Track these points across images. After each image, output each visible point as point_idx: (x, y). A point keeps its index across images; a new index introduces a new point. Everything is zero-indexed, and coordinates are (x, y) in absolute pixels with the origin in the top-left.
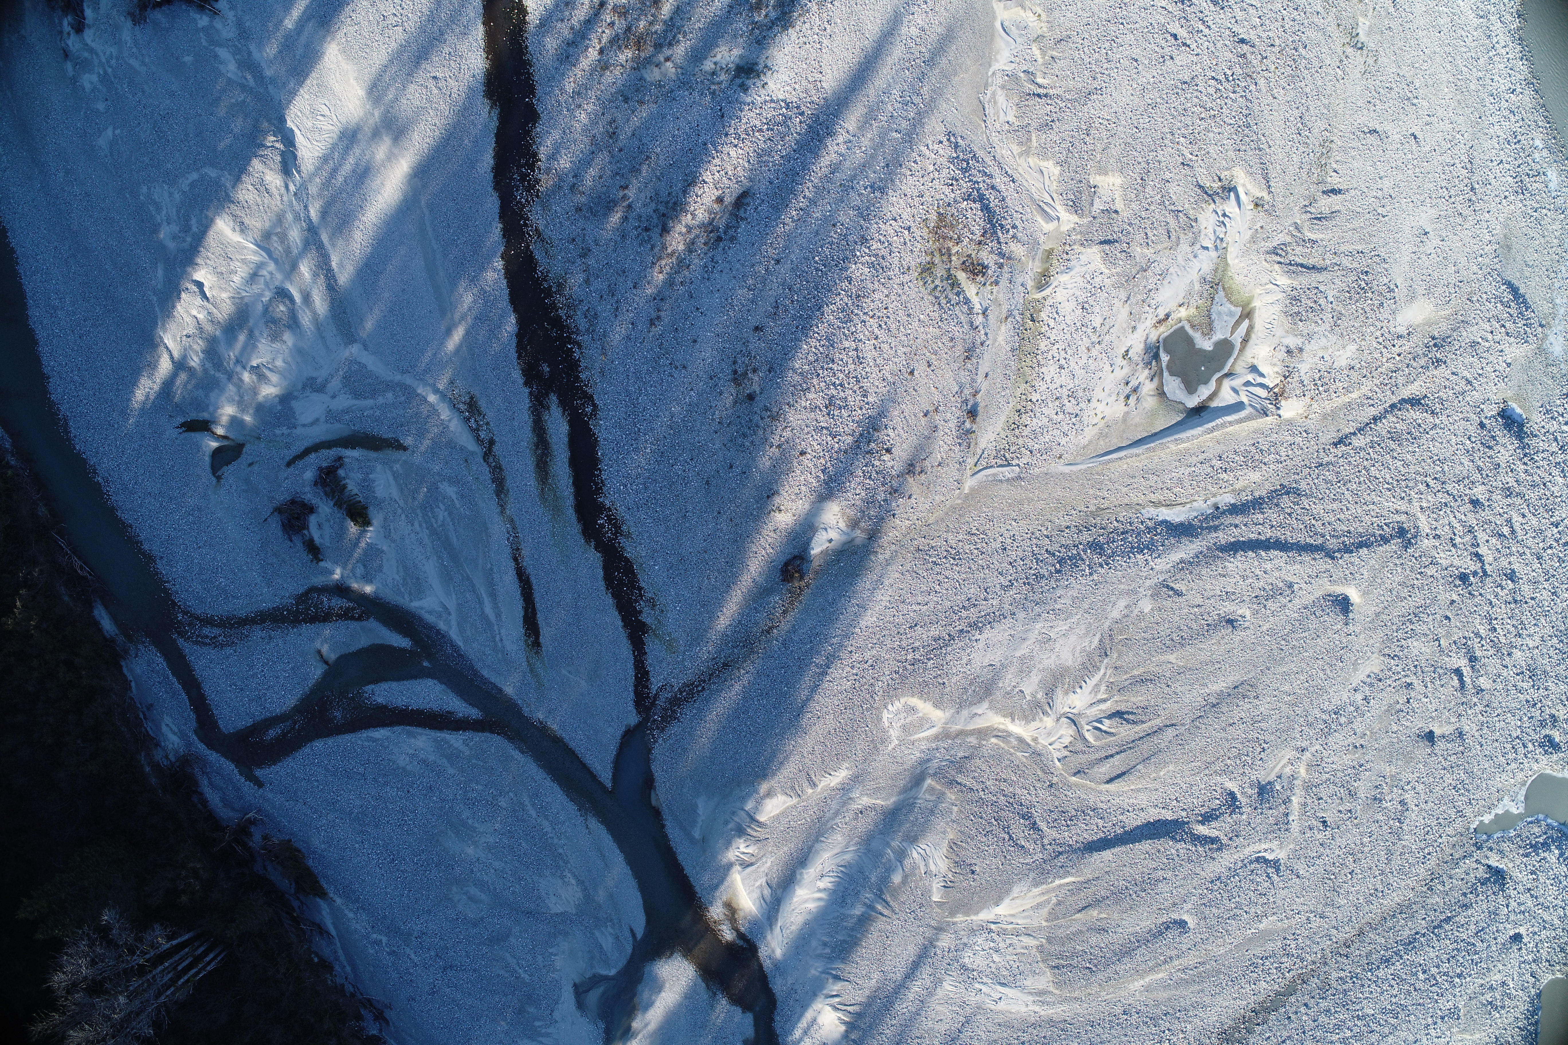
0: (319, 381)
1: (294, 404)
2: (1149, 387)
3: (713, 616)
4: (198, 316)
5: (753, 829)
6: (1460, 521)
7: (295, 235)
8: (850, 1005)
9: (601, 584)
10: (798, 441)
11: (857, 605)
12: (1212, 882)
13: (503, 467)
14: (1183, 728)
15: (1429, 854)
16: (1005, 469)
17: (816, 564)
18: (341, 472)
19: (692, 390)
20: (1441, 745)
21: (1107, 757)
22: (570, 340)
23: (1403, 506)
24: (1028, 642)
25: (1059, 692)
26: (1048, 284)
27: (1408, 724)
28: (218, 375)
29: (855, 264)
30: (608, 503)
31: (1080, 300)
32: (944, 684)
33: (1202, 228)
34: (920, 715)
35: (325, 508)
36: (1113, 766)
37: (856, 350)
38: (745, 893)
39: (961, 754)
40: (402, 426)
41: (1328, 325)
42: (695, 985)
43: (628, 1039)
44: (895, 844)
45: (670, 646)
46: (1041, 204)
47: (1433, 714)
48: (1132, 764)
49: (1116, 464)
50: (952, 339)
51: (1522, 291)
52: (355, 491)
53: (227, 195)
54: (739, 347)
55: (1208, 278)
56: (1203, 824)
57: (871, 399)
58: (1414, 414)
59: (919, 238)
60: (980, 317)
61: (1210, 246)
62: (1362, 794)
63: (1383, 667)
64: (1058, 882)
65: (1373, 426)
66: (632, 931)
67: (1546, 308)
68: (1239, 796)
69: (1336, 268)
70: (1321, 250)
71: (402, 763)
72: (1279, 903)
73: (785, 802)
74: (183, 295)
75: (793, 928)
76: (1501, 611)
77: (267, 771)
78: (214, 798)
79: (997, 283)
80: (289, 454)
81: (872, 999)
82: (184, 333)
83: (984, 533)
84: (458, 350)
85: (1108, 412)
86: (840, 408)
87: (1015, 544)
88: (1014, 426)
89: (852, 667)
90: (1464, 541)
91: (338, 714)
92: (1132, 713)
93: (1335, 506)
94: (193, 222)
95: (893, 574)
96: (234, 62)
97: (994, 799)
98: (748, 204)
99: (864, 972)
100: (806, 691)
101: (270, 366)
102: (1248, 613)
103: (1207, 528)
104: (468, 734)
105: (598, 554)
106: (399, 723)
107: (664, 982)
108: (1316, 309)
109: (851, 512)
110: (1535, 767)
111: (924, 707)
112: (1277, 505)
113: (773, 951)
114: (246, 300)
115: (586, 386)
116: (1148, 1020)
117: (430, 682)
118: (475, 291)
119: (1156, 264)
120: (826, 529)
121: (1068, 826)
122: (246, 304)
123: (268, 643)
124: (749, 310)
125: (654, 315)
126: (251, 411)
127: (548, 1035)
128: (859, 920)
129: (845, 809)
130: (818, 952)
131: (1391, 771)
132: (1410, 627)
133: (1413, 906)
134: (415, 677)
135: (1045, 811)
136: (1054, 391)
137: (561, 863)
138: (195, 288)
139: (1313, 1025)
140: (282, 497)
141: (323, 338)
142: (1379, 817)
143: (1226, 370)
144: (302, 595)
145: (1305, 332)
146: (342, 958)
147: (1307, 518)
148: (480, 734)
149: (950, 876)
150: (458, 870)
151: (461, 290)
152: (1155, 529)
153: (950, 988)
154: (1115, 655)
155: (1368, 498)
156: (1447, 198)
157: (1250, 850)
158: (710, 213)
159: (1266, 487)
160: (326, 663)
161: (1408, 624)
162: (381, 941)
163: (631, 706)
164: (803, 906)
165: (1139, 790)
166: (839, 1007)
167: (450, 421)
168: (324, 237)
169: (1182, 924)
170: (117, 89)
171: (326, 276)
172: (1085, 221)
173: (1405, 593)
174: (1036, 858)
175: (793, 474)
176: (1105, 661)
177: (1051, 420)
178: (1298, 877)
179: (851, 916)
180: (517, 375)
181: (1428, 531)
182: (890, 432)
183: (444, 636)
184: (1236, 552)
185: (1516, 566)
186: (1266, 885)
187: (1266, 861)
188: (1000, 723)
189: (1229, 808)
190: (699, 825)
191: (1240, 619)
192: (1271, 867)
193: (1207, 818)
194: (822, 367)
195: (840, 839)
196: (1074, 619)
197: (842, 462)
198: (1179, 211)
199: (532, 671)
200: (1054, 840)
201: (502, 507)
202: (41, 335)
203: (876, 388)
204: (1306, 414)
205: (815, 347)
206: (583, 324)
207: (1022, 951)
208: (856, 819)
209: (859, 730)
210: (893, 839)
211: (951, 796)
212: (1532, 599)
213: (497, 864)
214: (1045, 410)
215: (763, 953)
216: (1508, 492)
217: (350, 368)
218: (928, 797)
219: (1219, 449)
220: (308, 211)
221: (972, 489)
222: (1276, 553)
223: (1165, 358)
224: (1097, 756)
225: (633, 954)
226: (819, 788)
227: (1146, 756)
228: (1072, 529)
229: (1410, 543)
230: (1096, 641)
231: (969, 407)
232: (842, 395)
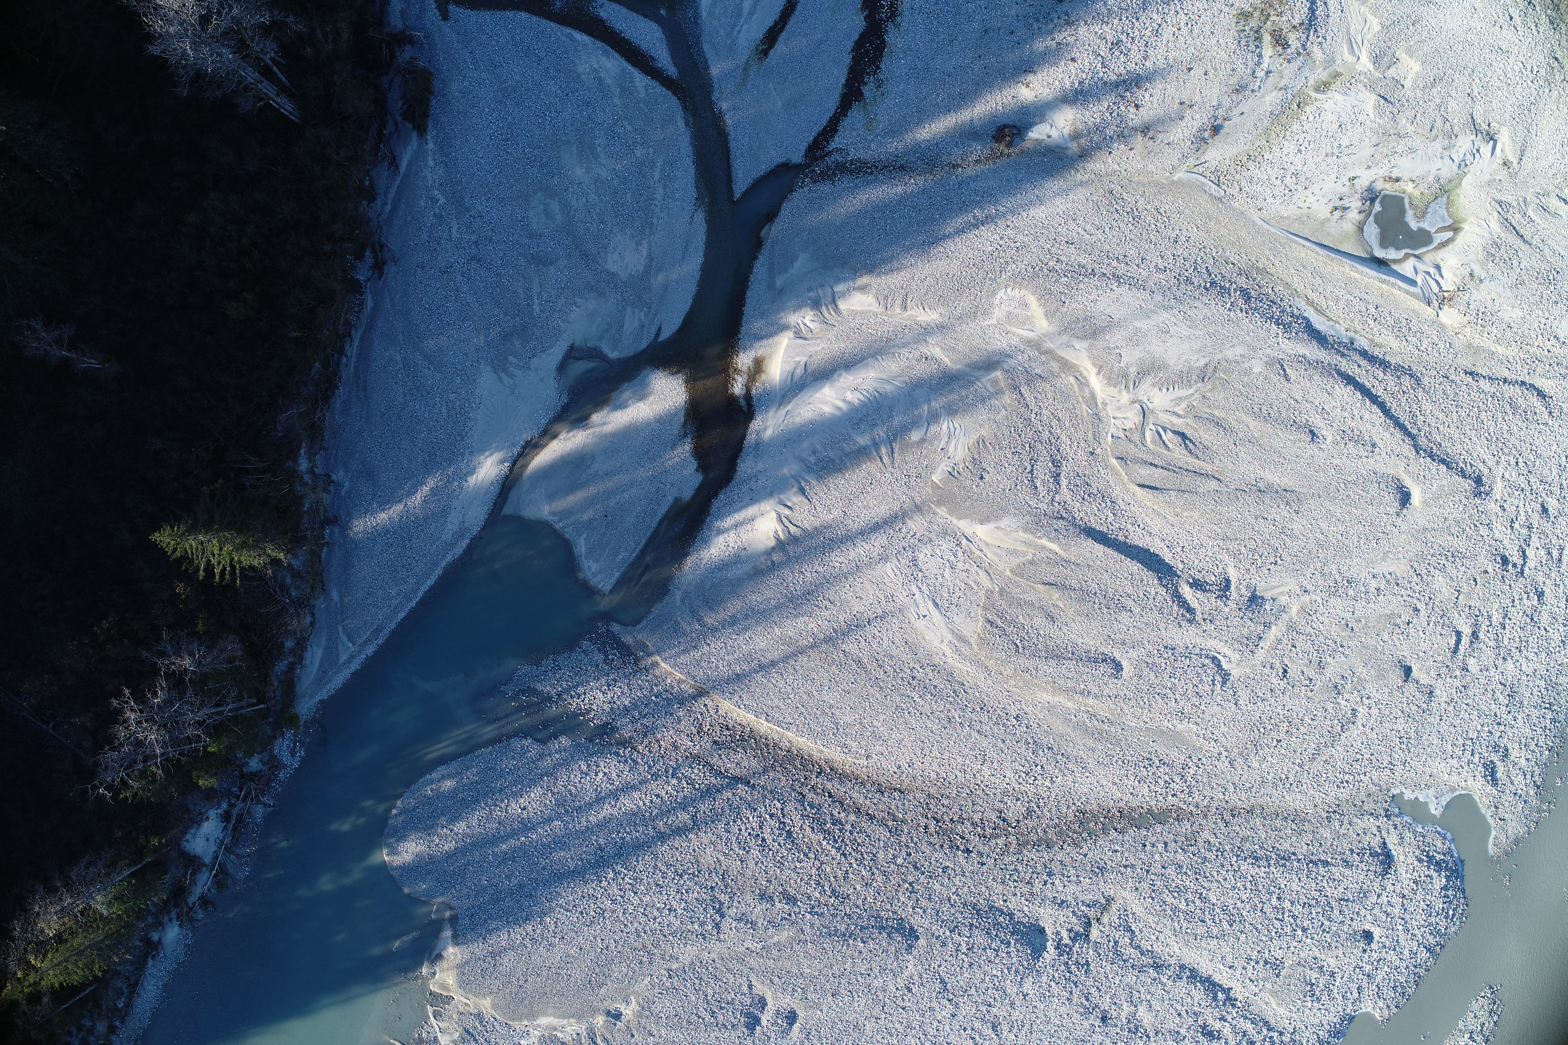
2: (1354, 216)
3: (920, 123)
5: (828, 309)
6: (1526, 513)
8: (795, 525)
9: (850, 45)
10: (1075, 50)
11: (1037, 196)
12: (1166, 647)
14: (1226, 489)
15: (1347, 782)
16: (1214, 185)
17: (1026, 145)
20: (1411, 687)
21: (1151, 464)
23: (1490, 461)
24: (1150, 322)
25: (1148, 381)
26: (1324, 92)
27: (1397, 643)
31: (1341, 119)
32: (1064, 302)
33: (1458, 145)
34: (1029, 314)
36: (1151, 476)
37: (1160, 25)
38: (780, 360)
39: (1039, 371)
41: (1510, 281)
42: (676, 415)
43: (578, 428)
44: (935, 404)
45: (870, 123)
46: (1353, 40)
47: (1421, 654)
48: (1168, 486)
49: (1298, 247)
55: (1441, 180)
56: (1191, 587)
57: (1147, 64)
58: (1535, 401)
60: (1263, 73)
61: (1456, 160)
62: (1329, 672)
63: (1405, 576)
64: (1044, 542)
65: (1501, 383)
66: (659, 329)
68: (1232, 588)
69: (1538, 250)
70: (1534, 229)
71: (580, 69)
72: (1207, 716)
73: (870, 305)
75: (798, 420)
76: (1516, 616)
77: (461, 11)
79: (1289, 62)
81: (817, 531)
83: (1168, 218)
85: (1315, 206)
86: (1121, 53)
87: (1186, 244)
88: (1239, 163)
89: (1001, 238)
90: (1522, 531)
91: (558, 3)
92: (1194, 443)
93: (1441, 416)
95: (1080, 194)
97: (1040, 429)
99: (828, 502)
100: (953, 230)
102: (1330, 439)
103: (1336, 349)
104: (654, 83)
106: (603, 40)
107: (650, 394)
108: (1508, 263)
109: (1080, 127)
110: (1470, 781)
111: (1036, 310)
112: (1399, 378)
113: (765, 429)
116: (1031, 741)
117: (655, 26)
119: (1411, 139)
120: (1052, 125)
121: (1083, 499)
127: (511, 376)
128: (859, 451)
129: (915, 346)
130: (804, 455)
131: (1361, 673)
132: (1444, 562)
133: (1306, 824)
134: (645, 16)
135: (1074, 471)
136: (1284, 163)
137: (647, 231)
139: (1159, 870)
142: (1329, 706)
143: (1417, 252)
145: (1491, 272)
146: (391, 195)
147: (1415, 406)
148: (664, 89)
149: (961, 467)
150: (556, 180)
152: (1298, 318)
153: (890, 572)
154: (1209, 387)
155: (1469, 432)
157: (1214, 645)
159: (1398, 359)
161: (1444, 558)
162: (438, 200)
163: (803, 147)
164: (820, 406)
165: (1159, 514)
166: (785, 520)
169: (1118, 667)
172: (1378, 75)
173: (1455, 530)
174: (1040, 505)
175: (1056, 68)
176: (1199, 385)
177: (1269, 179)
178: (1236, 704)
179: (855, 443)
181: (1499, 498)
182: (1147, 95)
184: (1348, 383)
185: (1547, 591)
186: (1207, 688)
187: (1219, 666)
188: (1086, 369)
189: (1219, 591)
190: (786, 276)
191: (1321, 437)
192: (1220, 675)
193: (1197, 585)
194: (1127, 17)
195: (893, 367)
196: (1197, 333)
197: (1098, 87)
198: (1448, 120)
199: (745, 69)
200: (1065, 503)
203: (1157, 58)
204: (1457, 331)
207: (973, 585)
208: (918, 360)
209: (972, 290)
210: (936, 400)
211: (1008, 398)
212: (1545, 629)
213: (593, 197)
214: (1269, 169)
215: (755, 425)
218: (989, 386)
219: (1380, 301)
221: (1180, 181)
222: (1378, 410)
223: (1377, 207)
224: (1145, 457)
225: (644, 351)
226: (906, 315)
227: (1182, 489)
228: (1236, 268)
229: (1480, 495)
230: (1202, 363)
231: (1216, 124)
232: (1129, 45)
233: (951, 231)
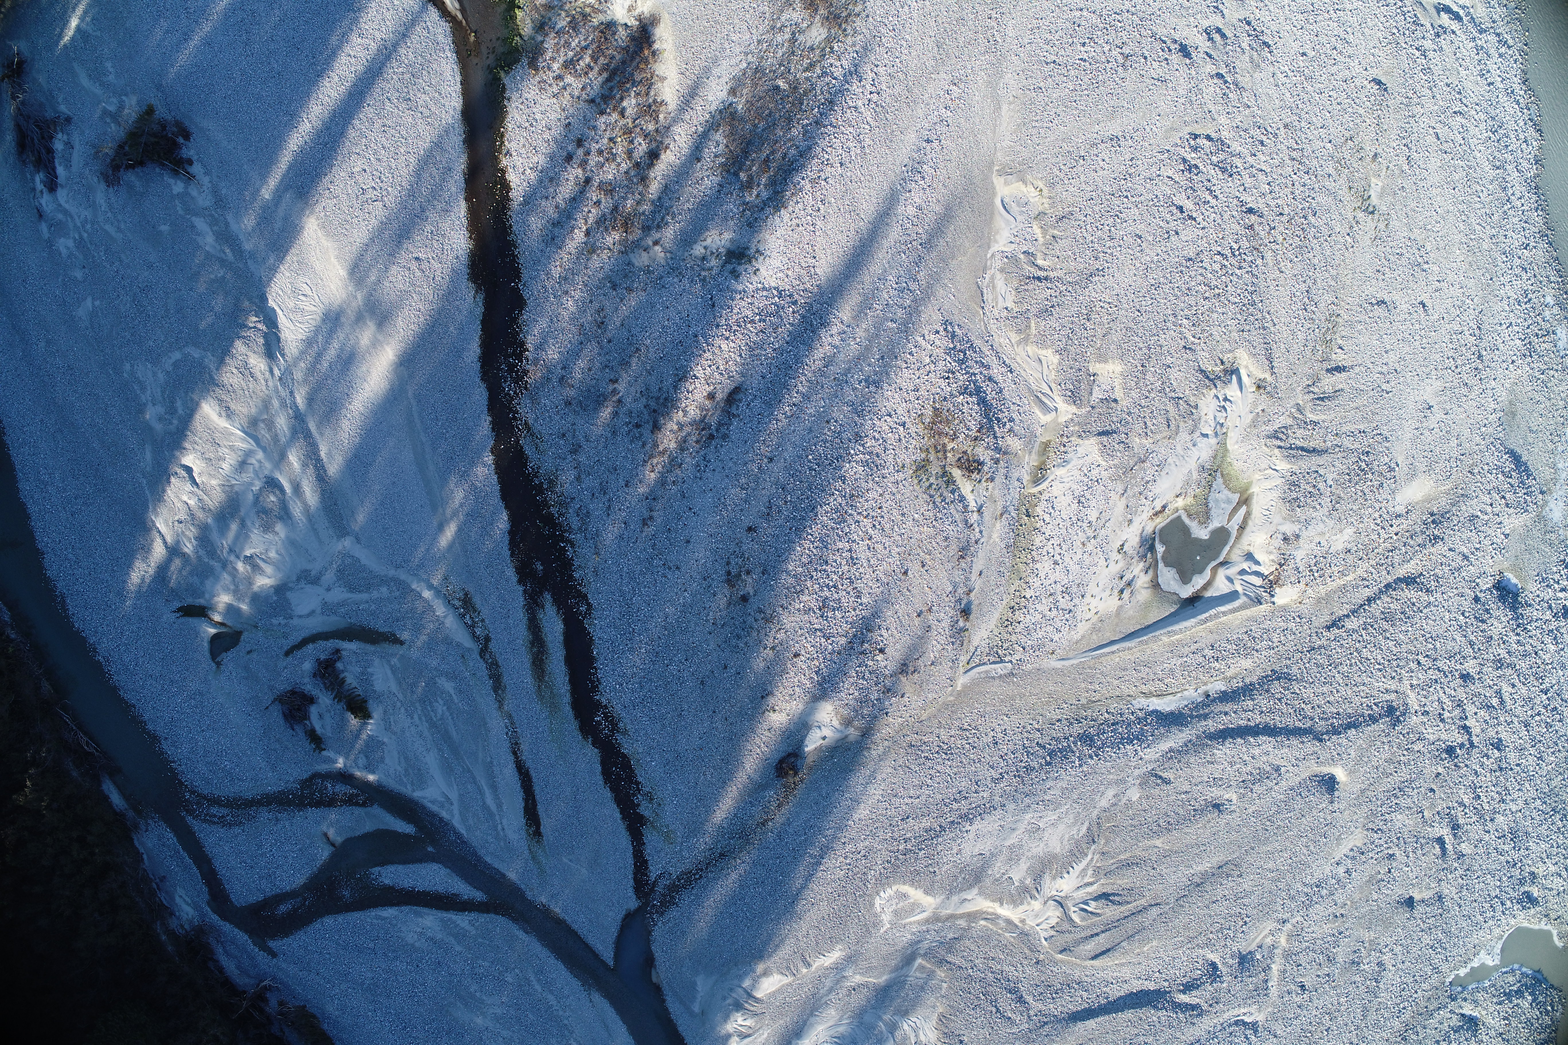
0: (313, 573)
1: (289, 595)
2: (1143, 580)
3: (709, 810)
4: (189, 502)
5: (750, 1004)
6: (1450, 696)
7: (282, 423)
9: (600, 779)
10: (791, 643)
11: (851, 799)
13: (500, 664)
14: (1168, 907)
15: (1404, 1008)
16: (997, 665)
17: (810, 760)
18: (339, 665)
19: (686, 590)
20: (1420, 909)
21: (1092, 936)
22: (562, 538)
23: (1392, 685)
24: (1018, 832)
25: (1047, 877)
26: (1044, 478)
27: (1388, 892)
28: (212, 563)
29: (849, 462)
30: (604, 701)
31: (1077, 494)
32: (935, 872)
33: (1203, 414)
34: (912, 900)
35: (325, 700)
36: (1098, 944)
37: (850, 551)
39: (951, 935)
40: (398, 620)
41: (1326, 509)
44: (887, 1017)
45: (668, 837)
46: (1039, 395)
47: (1414, 882)
48: (1117, 941)
49: (1108, 658)
50: (946, 539)
51: (1524, 459)
52: (355, 684)
53: (211, 377)
54: (732, 547)
55: (1207, 466)
56: (1185, 993)
57: (864, 600)
58: (1409, 594)
59: (914, 435)
60: (975, 515)
61: (1209, 433)
62: (1340, 959)
63: (1366, 841)
65: (1367, 607)
67: (1548, 473)
68: (1220, 966)
69: (1337, 449)
70: (1322, 431)
71: (410, 941)
73: (780, 981)
74: (173, 480)
76: (1486, 779)
77: (280, 943)
78: (230, 966)
79: (992, 479)
80: (287, 644)
82: (176, 518)
83: (976, 728)
84: (451, 546)
85: (1102, 606)
86: (834, 610)
87: (1007, 738)
88: (1007, 623)
89: (846, 857)
90: (1453, 715)
91: (346, 893)
92: (1118, 895)
93: (1325, 689)
94: (179, 404)
95: (886, 770)
96: (211, 233)
97: (983, 975)
98: (740, 401)
100: (801, 880)
101: (263, 557)
102: (1234, 797)
103: (1196, 716)
104: (473, 915)
105: (596, 750)
106: (406, 903)
108: (1315, 494)
109: (845, 712)
110: (1512, 922)
111: (916, 894)
112: (1267, 691)
114: (236, 488)
115: (580, 585)
117: (435, 866)
118: (466, 487)
119: (1155, 454)
120: (820, 727)
121: (1053, 998)
122: (237, 493)
123: (275, 825)
124: (742, 510)
125: (646, 514)
126: (247, 600)
129: (838, 986)
131: (1369, 937)
132: (1395, 801)
134: (420, 861)
135: (1031, 986)
136: (1048, 588)
137: (566, 1033)
138: (184, 473)
140: (282, 686)
141: (315, 530)
142: (1357, 978)
143: (1221, 559)
144: (306, 780)
145: (1303, 518)
147: (1296, 702)
148: (485, 915)
150: (467, 1038)
151: (452, 486)
152: (1146, 719)
154: (1103, 842)
155: (1359, 680)
156: (1453, 368)
157: (1230, 1015)
158: (702, 409)
159: (1258, 673)
160: (333, 845)
161: (1392, 799)
163: (631, 892)
165: (1122, 965)
167: (445, 617)
168: (312, 426)
170: (94, 257)
171: (316, 466)
172: (1084, 411)
173: (1391, 769)
174: (1022, 1028)
175: (788, 676)
176: (1093, 847)
177: (1044, 616)
178: (1275, 1036)
180: (511, 573)
181: (1417, 708)
182: (884, 632)
183: (446, 824)
184: (1225, 739)
185: (1503, 736)
187: (1244, 1023)
188: (989, 907)
189: (1210, 978)
190: (698, 1001)
191: (1226, 803)
192: (1249, 1029)
193: (1188, 988)
194: (816, 570)
195: (833, 1013)
196: (1063, 809)
197: (835, 663)
198: (1179, 398)
199: (533, 858)
200: (1040, 1011)
201: (500, 703)
202: (33, 509)
203: (870, 590)
204: (1300, 600)
205: (809, 549)
206: (575, 523)
208: (849, 995)
209: (852, 915)
210: (885, 1013)
211: (941, 974)
212: (1518, 765)
213: (505, 1033)
214: (1038, 607)
216: (1499, 664)
217: (343, 561)
218: (918, 974)
219: (1211, 638)
220: (294, 398)
221: (965, 686)
222: (1264, 738)
223: (1160, 549)
224: (1083, 935)
226: (813, 968)
227: (1130, 934)
228: (1064, 722)
229: (1399, 721)
230: (1084, 829)
231: (963, 606)
232: (836, 595)
233: (800, 881)
